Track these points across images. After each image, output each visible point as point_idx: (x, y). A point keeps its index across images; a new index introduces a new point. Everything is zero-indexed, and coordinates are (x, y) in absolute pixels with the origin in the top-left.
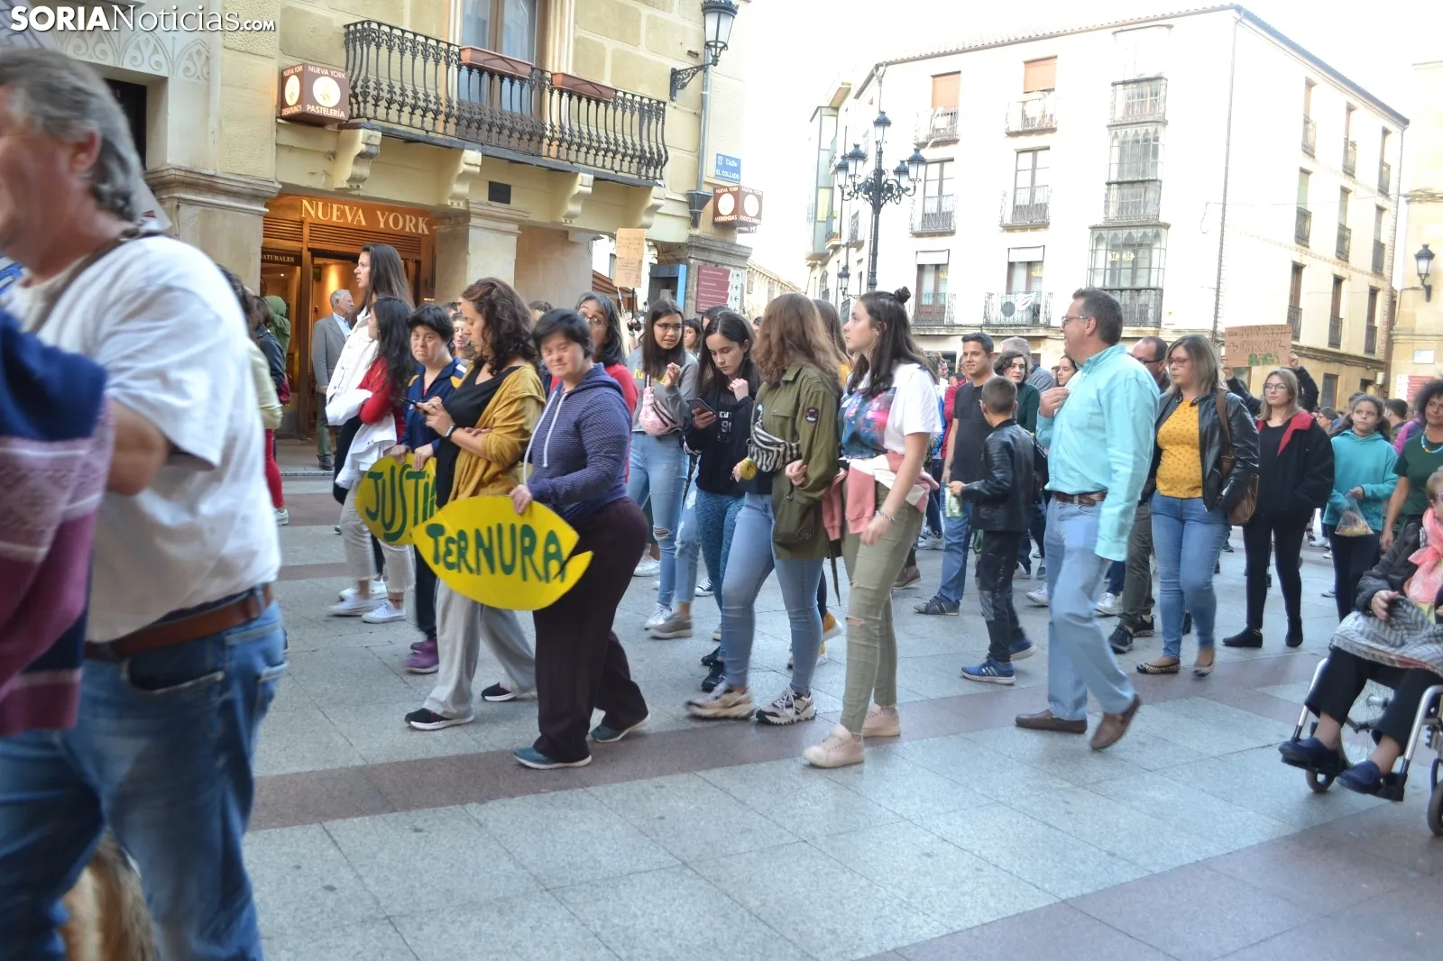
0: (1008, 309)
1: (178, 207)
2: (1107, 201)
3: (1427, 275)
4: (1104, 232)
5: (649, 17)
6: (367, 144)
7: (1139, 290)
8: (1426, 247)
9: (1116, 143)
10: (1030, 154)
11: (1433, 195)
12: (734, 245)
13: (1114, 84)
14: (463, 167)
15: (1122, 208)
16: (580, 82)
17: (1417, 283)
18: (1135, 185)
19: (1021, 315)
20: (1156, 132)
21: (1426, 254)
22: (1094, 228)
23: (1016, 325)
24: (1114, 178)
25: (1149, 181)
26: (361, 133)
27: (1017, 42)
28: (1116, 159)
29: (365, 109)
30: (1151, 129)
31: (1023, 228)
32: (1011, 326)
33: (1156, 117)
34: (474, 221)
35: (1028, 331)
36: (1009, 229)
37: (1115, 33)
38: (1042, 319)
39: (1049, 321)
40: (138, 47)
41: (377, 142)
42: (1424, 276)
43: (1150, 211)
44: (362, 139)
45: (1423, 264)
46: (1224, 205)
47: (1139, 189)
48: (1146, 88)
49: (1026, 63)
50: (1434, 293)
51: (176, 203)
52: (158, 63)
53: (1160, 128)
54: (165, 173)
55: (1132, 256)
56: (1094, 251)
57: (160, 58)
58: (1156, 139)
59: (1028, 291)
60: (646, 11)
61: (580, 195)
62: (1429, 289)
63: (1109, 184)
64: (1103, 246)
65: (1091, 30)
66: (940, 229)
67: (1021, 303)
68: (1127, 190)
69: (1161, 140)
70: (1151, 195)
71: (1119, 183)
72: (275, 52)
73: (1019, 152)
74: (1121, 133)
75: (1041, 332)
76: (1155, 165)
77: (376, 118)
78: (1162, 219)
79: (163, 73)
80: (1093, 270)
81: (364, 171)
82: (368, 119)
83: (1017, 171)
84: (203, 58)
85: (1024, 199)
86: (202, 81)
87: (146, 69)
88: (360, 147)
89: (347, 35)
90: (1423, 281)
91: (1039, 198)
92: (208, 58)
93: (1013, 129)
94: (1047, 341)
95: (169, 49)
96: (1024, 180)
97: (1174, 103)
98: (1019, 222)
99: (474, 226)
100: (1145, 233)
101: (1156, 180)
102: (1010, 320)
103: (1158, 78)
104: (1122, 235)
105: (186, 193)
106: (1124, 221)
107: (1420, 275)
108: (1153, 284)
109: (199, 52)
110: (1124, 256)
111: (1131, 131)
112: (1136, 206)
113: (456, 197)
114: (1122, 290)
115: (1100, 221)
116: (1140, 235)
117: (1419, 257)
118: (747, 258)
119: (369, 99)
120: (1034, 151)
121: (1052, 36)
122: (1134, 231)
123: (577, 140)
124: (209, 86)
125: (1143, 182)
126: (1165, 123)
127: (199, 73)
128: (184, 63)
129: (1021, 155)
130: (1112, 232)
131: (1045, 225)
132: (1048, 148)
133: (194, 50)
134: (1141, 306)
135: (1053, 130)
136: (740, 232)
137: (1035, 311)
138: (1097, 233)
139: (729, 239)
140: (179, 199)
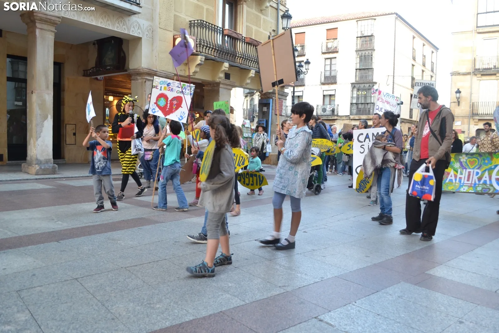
0: (324, 110)
1: (145, 82)
2: (356, 75)
3: (459, 98)
4: (356, 85)
5: (263, 18)
6: (201, 61)
7: (368, 104)
8: (458, 89)
9: (358, 57)
10: (329, 60)
11: (459, 73)
12: (284, 92)
13: (357, 37)
14: (223, 68)
15: (361, 77)
16: (253, 40)
17: (456, 100)
18: (365, 70)
19: (328, 112)
20: (372, 53)
21: (458, 92)
22: (352, 84)
23: (327, 116)
24: (358, 68)
25: (370, 68)
26: (199, 57)
27: (324, 23)
28: (358, 62)
29: (200, 49)
30: (370, 52)
31: (328, 84)
32: (325, 116)
33: (372, 48)
34: (221, 86)
35: (331, 117)
36: (323, 84)
37: (357, 21)
38: (336, 113)
39: (338, 114)
40: (134, 27)
41: (203, 60)
42: (458, 98)
43: (370, 78)
44: (199, 59)
45: (458, 95)
46: (394, 76)
47: (366, 71)
48: (368, 39)
49: (327, 30)
50: (460, 104)
51: (144, 80)
52: (139, 33)
53: (373, 52)
54: (141, 70)
55: (365, 93)
56: (352, 91)
57: (139, 31)
58: (372, 55)
59: (330, 104)
60: (262, 17)
61: (251, 77)
62: (459, 102)
63: (356, 69)
64: (355, 90)
65: (349, 20)
66: (300, 84)
67: (329, 108)
68: (363, 71)
69: (373, 56)
70: (370, 73)
71: (360, 69)
72: (172, 30)
73: (326, 59)
74: (360, 53)
75: (336, 118)
76: (371, 64)
77: (203, 52)
78: (374, 81)
79: (140, 36)
80: (352, 97)
81: (198, 70)
82: (201, 52)
83: (325, 65)
84: (151, 31)
85: (328, 74)
86: (151, 39)
87: (136, 35)
88: (198, 62)
89: (190, 24)
90: (458, 100)
91: (333, 74)
92: (152, 31)
93: (323, 51)
94: (338, 120)
95: (142, 28)
96: (328, 68)
97: (377, 43)
98: (327, 82)
99: (221, 87)
100: (369, 85)
101: (372, 68)
102: (325, 114)
103: (372, 36)
104: (362, 86)
105: (148, 77)
106: (362, 81)
107: (457, 98)
108: (372, 102)
109: (150, 29)
110: (363, 93)
111: (363, 52)
112: (366, 77)
113: (220, 78)
114: (362, 104)
115: (354, 81)
116: (368, 86)
117: (456, 92)
118: (286, 96)
119: (201, 46)
120: (331, 59)
121: (336, 21)
122: (366, 85)
123: (251, 59)
124: (153, 40)
125: (368, 69)
126: (374, 50)
127: (150, 36)
128: (147, 33)
129: (326, 60)
130: (359, 85)
131: (335, 83)
132: (336, 58)
133: (149, 28)
134: (369, 108)
135: (337, 52)
136: (286, 88)
137: (333, 111)
138: (353, 85)
139: (283, 91)
140: (146, 79)
